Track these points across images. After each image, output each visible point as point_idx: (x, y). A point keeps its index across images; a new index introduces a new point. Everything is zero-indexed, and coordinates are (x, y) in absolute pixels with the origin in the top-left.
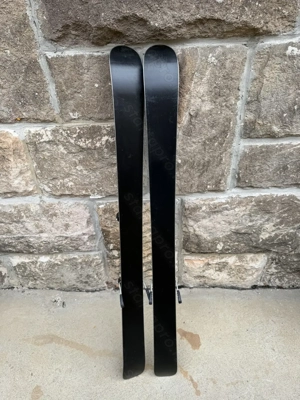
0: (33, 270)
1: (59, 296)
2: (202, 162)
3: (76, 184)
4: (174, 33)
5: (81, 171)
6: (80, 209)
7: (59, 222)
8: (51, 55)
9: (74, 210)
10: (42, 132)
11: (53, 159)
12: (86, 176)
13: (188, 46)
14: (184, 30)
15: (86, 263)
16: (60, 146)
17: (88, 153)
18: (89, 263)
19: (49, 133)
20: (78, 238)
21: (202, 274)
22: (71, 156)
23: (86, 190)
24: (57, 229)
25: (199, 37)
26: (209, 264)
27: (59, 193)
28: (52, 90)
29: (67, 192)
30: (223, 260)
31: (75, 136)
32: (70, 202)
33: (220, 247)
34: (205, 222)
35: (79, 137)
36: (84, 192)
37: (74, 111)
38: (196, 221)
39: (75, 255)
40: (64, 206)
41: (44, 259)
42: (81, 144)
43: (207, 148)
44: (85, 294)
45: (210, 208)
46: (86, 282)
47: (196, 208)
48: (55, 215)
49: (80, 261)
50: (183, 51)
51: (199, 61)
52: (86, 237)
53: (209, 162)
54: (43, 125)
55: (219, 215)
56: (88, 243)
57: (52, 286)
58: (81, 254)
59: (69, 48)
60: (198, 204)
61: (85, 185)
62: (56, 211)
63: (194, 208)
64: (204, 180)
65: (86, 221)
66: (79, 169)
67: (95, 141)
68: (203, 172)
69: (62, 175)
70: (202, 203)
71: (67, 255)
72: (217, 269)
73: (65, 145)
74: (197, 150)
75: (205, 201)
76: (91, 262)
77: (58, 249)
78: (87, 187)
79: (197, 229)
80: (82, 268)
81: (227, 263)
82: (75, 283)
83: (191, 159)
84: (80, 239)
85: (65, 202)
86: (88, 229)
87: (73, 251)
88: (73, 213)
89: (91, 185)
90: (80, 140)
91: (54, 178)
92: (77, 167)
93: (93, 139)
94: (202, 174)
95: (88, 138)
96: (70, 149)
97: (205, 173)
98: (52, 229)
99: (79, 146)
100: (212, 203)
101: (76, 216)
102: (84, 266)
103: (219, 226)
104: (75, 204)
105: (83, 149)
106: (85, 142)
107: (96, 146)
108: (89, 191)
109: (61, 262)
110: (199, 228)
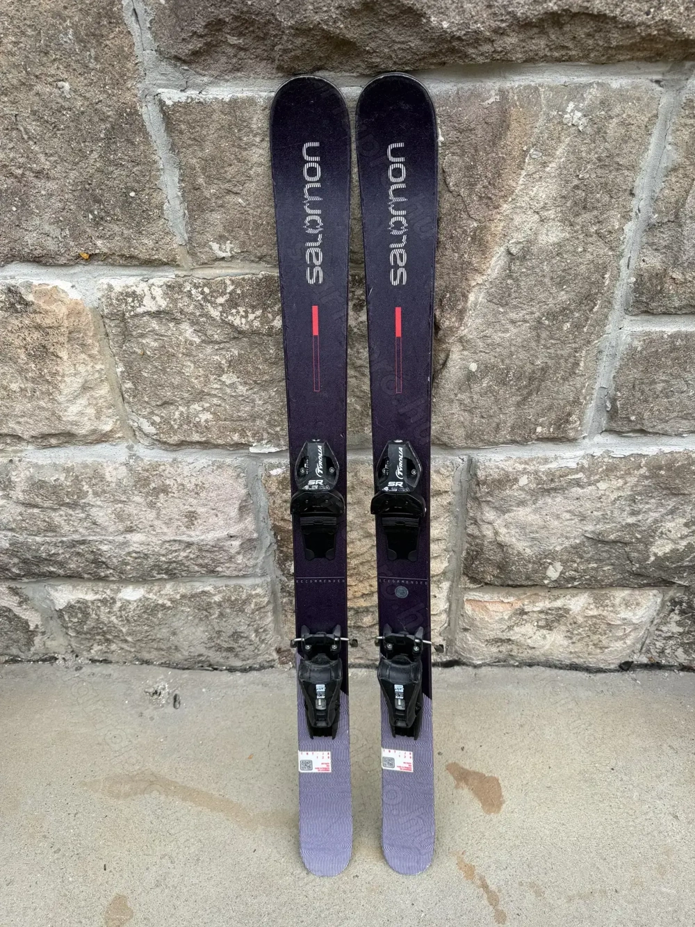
0: (104, 618)
1: (163, 680)
2: (528, 368)
3: (217, 417)
4: (487, 48)
5: (232, 386)
6: (226, 477)
7: (172, 507)
8: (172, 96)
9: (211, 478)
10: (141, 288)
11: (166, 355)
12: (246, 400)
13: (516, 82)
14: (512, 40)
15: (233, 604)
16: (185, 326)
17: (252, 344)
18: (238, 606)
19: (158, 292)
20: (218, 547)
21: (505, 636)
22: (209, 349)
23: (243, 433)
24: (168, 523)
25: (545, 59)
26: (522, 612)
27: (174, 439)
28: (170, 184)
29: (196, 437)
30: (559, 603)
31: (221, 300)
32: (202, 459)
33: (553, 573)
34: (523, 514)
35: (233, 303)
36: (236, 437)
37: (221, 239)
38: (502, 510)
39: (207, 586)
40: (186, 470)
41: (132, 594)
42: (237, 321)
43: (544, 335)
44: (226, 677)
45: (539, 481)
46: (230, 649)
47: (505, 481)
48: (165, 490)
49: (217, 598)
50: (502, 93)
51: (541, 121)
52: (236, 543)
53: (544, 370)
54: (145, 271)
55: (559, 499)
56: (240, 559)
57: (146, 656)
58: (221, 583)
59: (218, 79)
60: (510, 470)
61: (240, 419)
62: (168, 482)
63: (499, 481)
64: (530, 412)
65: (237, 506)
66: (228, 382)
67: (270, 315)
68: (530, 394)
69: (186, 395)
70: (520, 467)
71: (188, 586)
72: (542, 623)
73: (197, 323)
74: (519, 340)
75: (526, 463)
76: (245, 602)
77: (167, 571)
78: (244, 424)
79: (503, 531)
80: (221, 615)
81: (567, 611)
82: (203, 651)
83: (503, 361)
84: (221, 548)
85: (190, 460)
86: (242, 526)
87: (202, 575)
88: (206, 486)
89: (254, 421)
90: (234, 311)
91: (165, 403)
92: (224, 378)
93: (264, 310)
94: (525, 399)
95: (254, 308)
96: (209, 333)
97: (534, 397)
98: (156, 523)
99: (232, 325)
100: (543, 468)
101: (213, 494)
102: (228, 611)
103: (556, 523)
104: (213, 464)
105: (240, 332)
106: (246, 317)
107: (272, 327)
108: (249, 434)
109: (172, 602)
110: (506, 527)
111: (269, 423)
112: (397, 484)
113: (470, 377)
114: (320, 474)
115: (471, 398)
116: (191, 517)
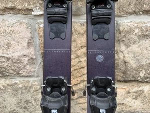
9: (17, 28)
15: (26, 88)
18: (28, 89)
26: (129, 93)
30: (141, 89)
33: (142, 75)
34: (135, 47)
36: (26, 5)
38: (128, 46)
39: (17, 80)
40: (7, 24)
46: (25, 108)
47: (130, 31)
49: (21, 86)
52: (27, 59)
56: (28, 67)
58: (22, 79)
60: (132, 26)
63: (128, 31)
65: (27, 41)
70: (136, 25)
72: (134, 97)
75: (138, 23)
76: (31, 87)
77: (1, 73)
79: (127, 55)
80: (22, 93)
81: (143, 92)
82: (15, 108)
84: (21, 61)
86: (28, 51)
87: (15, 76)
88: (15, 31)
100: (144, 25)
101: (18, 35)
102: (24, 91)
103: (146, 52)
104: (18, 22)
108: (32, 3)
109: (4, 87)
110: (128, 53)
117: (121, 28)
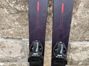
5: (17, 25)
6: (18, 45)
7: (6, 50)
9: (14, 45)
12: (21, 29)
16: (5, 9)
17: (22, 14)
20: (16, 58)
22: (11, 15)
23: (21, 36)
24: (6, 53)
27: (6, 37)
29: (10, 37)
31: (14, 2)
32: (13, 41)
33: (80, 64)
34: (78, 54)
35: (17, 3)
36: (19, 37)
38: (74, 53)
39: (16, 63)
40: (9, 43)
41: (2, 64)
42: (18, 8)
45: (83, 49)
47: (76, 48)
48: (5, 47)
49: (18, 65)
55: (85, 52)
56: (21, 60)
60: (78, 46)
61: (20, 33)
62: (5, 45)
64: (85, 35)
65: (20, 51)
66: (16, 24)
67: (26, 7)
68: (86, 31)
69: (7, 27)
70: (80, 46)
71: (12, 63)
73: (8, 8)
74: (88, 18)
75: (81, 45)
77: (7, 61)
78: (21, 34)
79: (73, 57)
83: (82, 23)
84: (17, 58)
85: (10, 41)
86: (21, 54)
87: (14, 62)
89: (23, 34)
90: (17, 5)
91: (3, 29)
92: (15, 23)
93: (25, 6)
94: (85, 32)
95: (22, 5)
96: (11, 11)
97: (87, 32)
98: (3, 53)
99: (16, 9)
100: (84, 46)
101: (15, 48)
103: (84, 56)
104: (15, 42)
105: (19, 11)
106: (20, 7)
107: (27, 10)
108: (22, 36)
109: (9, 65)
110: (74, 56)
111: (26, 34)
112: (60, 55)
113: (75, 26)
114: (37, 51)
115: (74, 31)
116: (11, 52)
117: (71, 47)
